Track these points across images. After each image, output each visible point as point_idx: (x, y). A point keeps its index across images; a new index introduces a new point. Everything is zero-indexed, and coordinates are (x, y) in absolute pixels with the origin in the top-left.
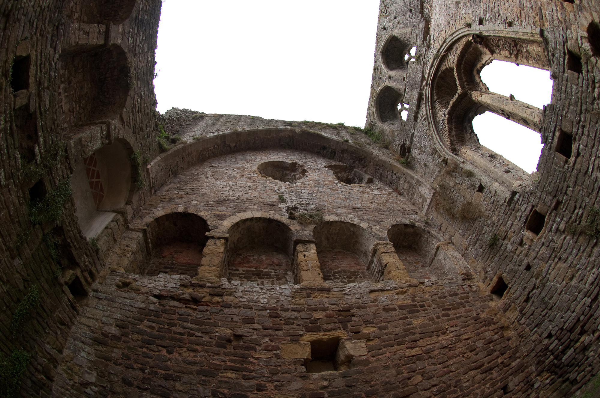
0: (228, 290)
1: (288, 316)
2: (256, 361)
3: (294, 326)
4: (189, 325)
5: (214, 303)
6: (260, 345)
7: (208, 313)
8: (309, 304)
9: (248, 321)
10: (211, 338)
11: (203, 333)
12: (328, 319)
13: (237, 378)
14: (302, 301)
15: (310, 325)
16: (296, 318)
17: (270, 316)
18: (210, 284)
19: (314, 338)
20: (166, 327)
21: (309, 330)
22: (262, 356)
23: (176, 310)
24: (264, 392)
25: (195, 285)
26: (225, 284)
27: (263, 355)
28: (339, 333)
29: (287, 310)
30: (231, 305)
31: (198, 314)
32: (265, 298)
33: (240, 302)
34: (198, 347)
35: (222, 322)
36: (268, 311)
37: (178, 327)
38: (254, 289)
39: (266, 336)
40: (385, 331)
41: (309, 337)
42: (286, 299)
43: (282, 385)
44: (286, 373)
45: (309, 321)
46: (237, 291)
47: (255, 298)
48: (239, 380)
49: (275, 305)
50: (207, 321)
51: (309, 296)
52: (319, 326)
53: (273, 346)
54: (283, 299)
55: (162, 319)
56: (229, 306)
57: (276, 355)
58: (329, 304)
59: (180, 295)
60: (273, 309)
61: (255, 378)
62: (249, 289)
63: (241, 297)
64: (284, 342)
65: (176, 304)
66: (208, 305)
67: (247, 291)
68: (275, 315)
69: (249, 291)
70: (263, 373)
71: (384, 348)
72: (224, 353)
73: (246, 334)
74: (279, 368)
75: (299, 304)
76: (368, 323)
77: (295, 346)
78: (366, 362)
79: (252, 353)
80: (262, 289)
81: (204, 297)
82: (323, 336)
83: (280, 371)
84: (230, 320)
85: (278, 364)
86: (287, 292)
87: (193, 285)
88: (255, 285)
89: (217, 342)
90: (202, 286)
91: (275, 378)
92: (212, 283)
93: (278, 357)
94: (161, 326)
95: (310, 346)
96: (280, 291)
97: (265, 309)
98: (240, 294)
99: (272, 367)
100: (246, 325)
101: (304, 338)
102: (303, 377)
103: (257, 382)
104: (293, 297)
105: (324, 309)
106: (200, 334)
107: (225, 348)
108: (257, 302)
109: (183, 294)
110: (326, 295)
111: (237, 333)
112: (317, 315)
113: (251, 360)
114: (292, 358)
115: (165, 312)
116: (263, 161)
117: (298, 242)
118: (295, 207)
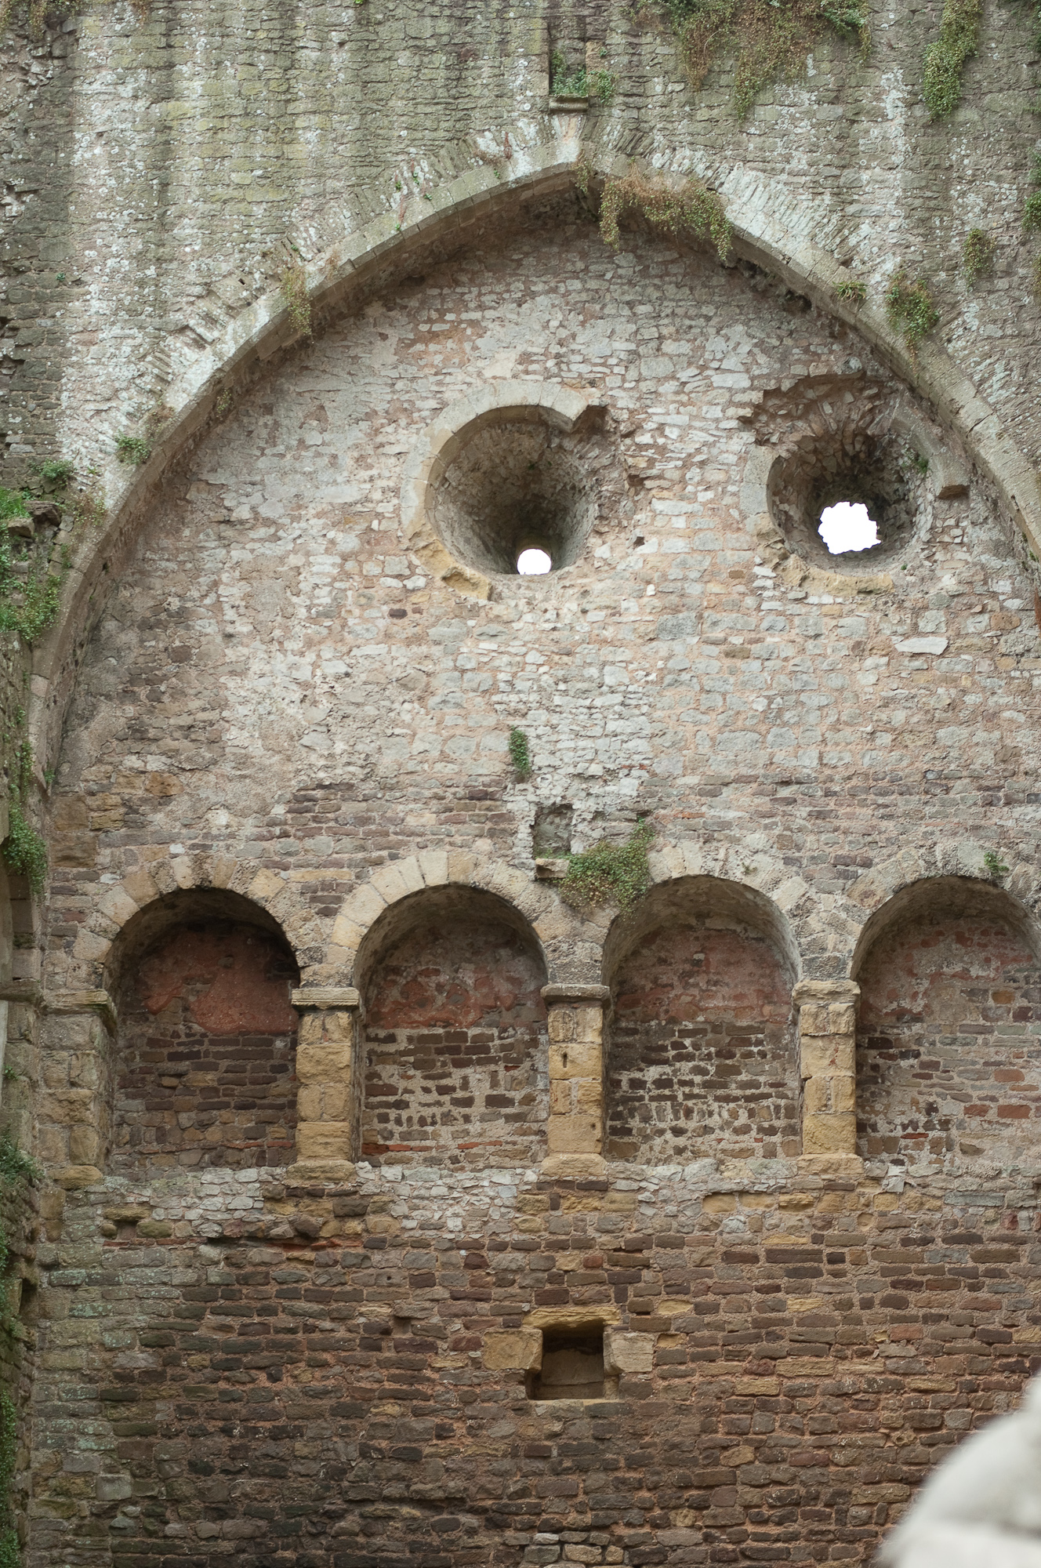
0: (376, 1198)
1: (505, 1264)
2: (436, 1376)
3: (515, 1290)
4: (302, 1305)
5: (347, 1237)
6: (444, 1338)
7: (339, 1267)
8: (552, 1229)
9: (422, 1281)
10: (350, 1331)
11: (333, 1320)
12: (589, 1272)
13: (403, 1415)
14: (538, 1221)
15: (548, 1287)
16: (519, 1270)
17: (467, 1266)
18: (332, 1186)
19: (551, 1320)
20: (256, 1320)
21: (545, 1299)
22: (447, 1364)
23: (268, 1273)
24: (449, 1441)
25: (298, 1192)
26: (368, 1180)
27: (448, 1361)
28: (605, 1312)
29: (501, 1247)
30: (384, 1241)
31: (318, 1275)
32: (456, 1215)
33: (404, 1229)
34: (327, 1356)
35: (370, 1289)
36: (463, 1253)
37: (281, 1315)
38: (434, 1192)
39: (457, 1316)
40: (708, 1319)
41: (541, 1318)
42: (503, 1215)
43: (481, 1427)
44: (488, 1400)
45: (546, 1275)
46: (396, 1198)
47: (437, 1216)
48: (406, 1420)
49: (476, 1236)
50: (338, 1289)
51: (555, 1206)
52: (567, 1292)
53: (469, 1340)
54: (496, 1216)
55: (244, 1302)
56: (378, 1245)
57: (473, 1360)
58: (598, 1230)
59: (270, 1228)
60: (474, 1246)
61: (434, 1412)
62: (423, 1192)
63: (406, 1217)
64: (491, 1330)
65: (267, 1253)
66: (334, 1246)
67: (417, 1197)
68: (477, 1261)
69: (423, 1198)
70: (448, 1400)
71: (693, 1361)
72: (379, 1362)
73: (418, 1315)
74: (478, 1390)
75: (531, 1231)
76: (676, 1289)
77: (512, 1338)
78: (644, 1390)
79: (429, 1357)
80: (451, 1188)
81: (325, 1223)
82: (571, 1315)
83: (478, 1396)
84: (384, 1281)
85: (476, 1381)
86: (507, 1196)
87: (294, 1194)
88: (433, 1176)
89: (363, 1339)
90: (315, 1194)
91: (469, 1412)
92: (336, 1181)
93: (477, 1364)
94: (246, 1320)
95: (540, 1341)
96: (492, 1194)
97: (457, 1245)
98: (401, 1209)
99: (466, 1388)
100: (418, 1292)
101: (531, 1319)
102: (521, 1411)
103: (437, 1421)
104: (519, 1210)
105: (584, 1245)
106: (327, 1324)
107: (379, 1349)
108: (439, 1227)
109: (276, 1224)
110: (596, 1204)
111: (401, 1314)
112: (567, 1261)
113: (428, 1373)
114: (503, 1367)
115: (245, 1280)
116: (449, 424)
117: (554, 1001)
118: (563, 810)
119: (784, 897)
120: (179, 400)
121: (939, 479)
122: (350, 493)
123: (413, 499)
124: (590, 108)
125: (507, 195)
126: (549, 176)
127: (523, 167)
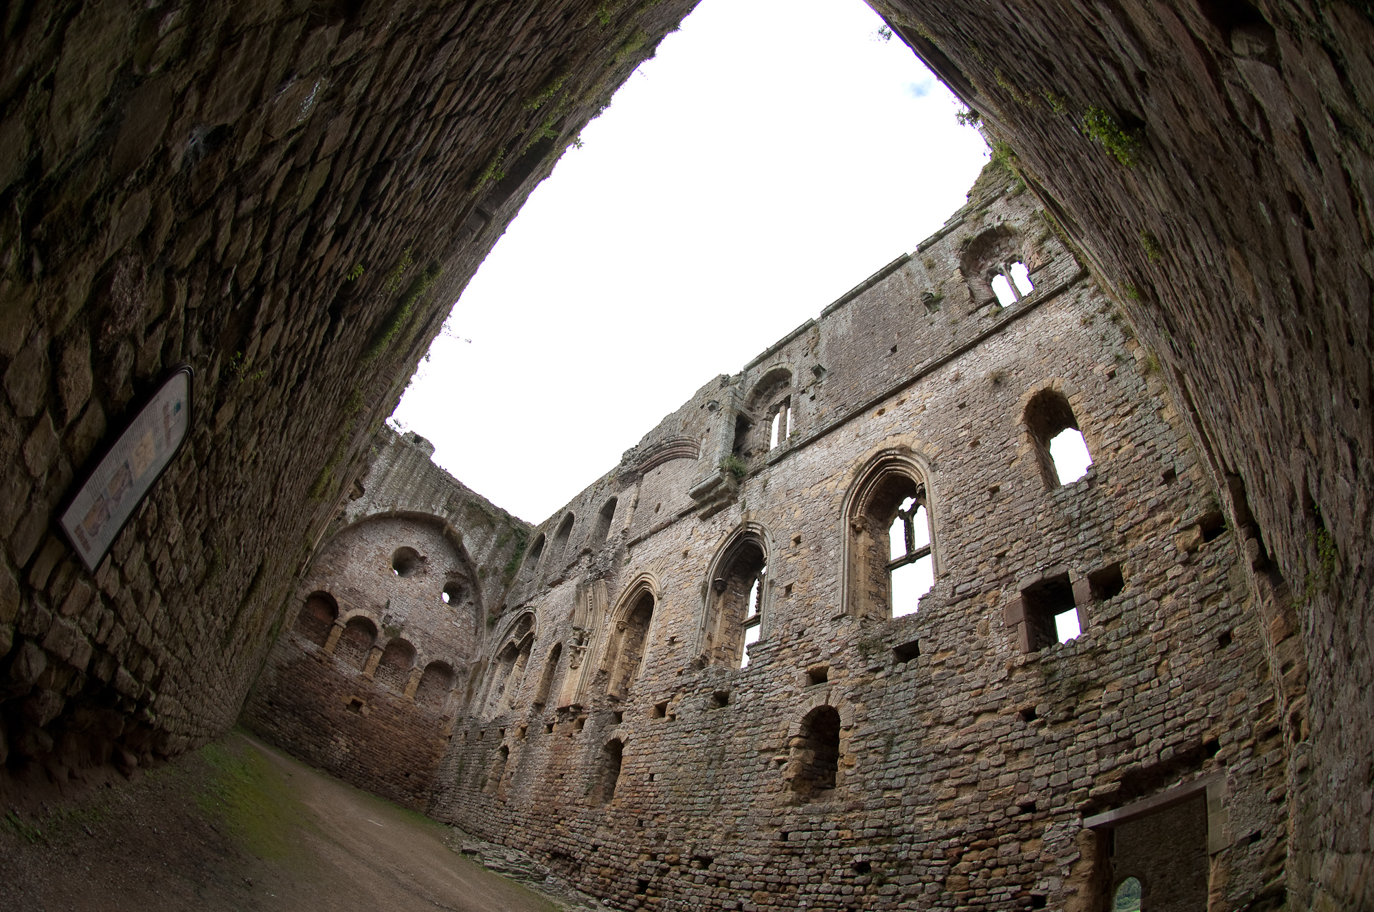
0: (335, 662)
1: (351, 685)
2: (332, 697)
3: (351, 690)
5: (327, 665)
6: (336, 691)
7: (324, 670)
8: (361, 684)
9: (337, 680)
10: (322, 681)
11: (320, 678)
12: (364, 694)
13: (325, 700)
14: (359, 681)
15: (356, 692)
16: (353, 687)
17: (345, 682)
19: (355, 699)
21: (355, 694)
22: (335, 696)
24: (330, 708)
26: (335, 658)
28: (364, 701)
29: (351, 682)
30: (333, 670)
31: (320, 669)
32: (346, 672)
33: (337, 670)
34: (316, 683)
35: (327, 676)
36: (345, 679)
38: (344, 666)
39: (340, 689)
40: (380, 712)
41: (353, 697)
42: (354, 677)
43: (336, 709)
44: (339, 705)
45: (357, 690)
46: (338, 664)
47: (343, 671)
50: (322, 673)
51: (363, 680)
52: (359, 695)
53: (340, 694)
56: (331, 670)
57: (340, 698)
58: (368, 688)
59: (315, 656)
60: (347, 679)
61: (330, 702)
63: (338, 668)
64: (345, 694)
65: (313, 660)
66: (325, 666)
68: (347, 682)
69: (342, 666)
70: (333, 701)
71: (375, 717)
72: (324, 689)
73: (334, 685)
74: (338, 703)
75: (357, 682)
76: (377, 705)
77: (347, 698)
78: (365, 718)
79: (333, 693)
80: (347, 667)
81: (325, 661)
82: (358, 699)
84: (330, 676)
85: (339, 701)
86: (356, 674)
87: (322, 653)
89: (323, 684)
90: (325, 655)
91: (335, 705)
95: (352, 701)
96: (354, 673)
97: (344, 677)
98: (338, 666)
99: (336, 701)
100: (335, 681)
102: (345, 710)
103: (330, 704)
104: (357, 678)
105: (365, 689)
106: (318, 678)
107: (325, 687)
108: (343, 673)
109: (317, 656)
110: (369, 684)
111: (331, 683)
112: (361, 690)
113: (331, 695)
114: (344, 701)
116: (402, 545)
117: (375, 647)
118: (391, 617)
119: (419, 651)
120: (368, 514)
121: (470, 599)
122: (382, 546)
123: (391, 553)
124: (451, 512)
125: (432, 516)
126: (439, 517)
127: (437, 514)
